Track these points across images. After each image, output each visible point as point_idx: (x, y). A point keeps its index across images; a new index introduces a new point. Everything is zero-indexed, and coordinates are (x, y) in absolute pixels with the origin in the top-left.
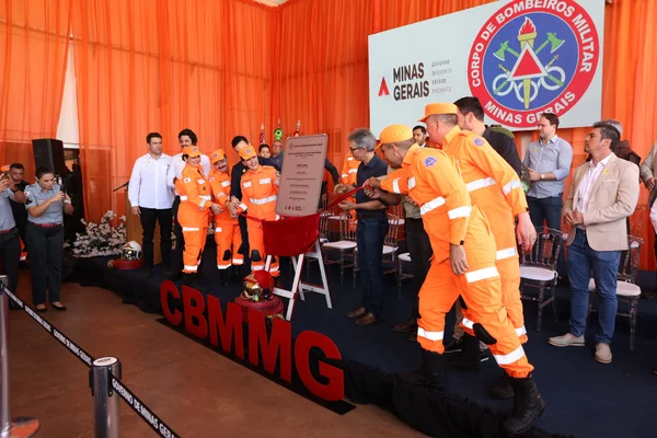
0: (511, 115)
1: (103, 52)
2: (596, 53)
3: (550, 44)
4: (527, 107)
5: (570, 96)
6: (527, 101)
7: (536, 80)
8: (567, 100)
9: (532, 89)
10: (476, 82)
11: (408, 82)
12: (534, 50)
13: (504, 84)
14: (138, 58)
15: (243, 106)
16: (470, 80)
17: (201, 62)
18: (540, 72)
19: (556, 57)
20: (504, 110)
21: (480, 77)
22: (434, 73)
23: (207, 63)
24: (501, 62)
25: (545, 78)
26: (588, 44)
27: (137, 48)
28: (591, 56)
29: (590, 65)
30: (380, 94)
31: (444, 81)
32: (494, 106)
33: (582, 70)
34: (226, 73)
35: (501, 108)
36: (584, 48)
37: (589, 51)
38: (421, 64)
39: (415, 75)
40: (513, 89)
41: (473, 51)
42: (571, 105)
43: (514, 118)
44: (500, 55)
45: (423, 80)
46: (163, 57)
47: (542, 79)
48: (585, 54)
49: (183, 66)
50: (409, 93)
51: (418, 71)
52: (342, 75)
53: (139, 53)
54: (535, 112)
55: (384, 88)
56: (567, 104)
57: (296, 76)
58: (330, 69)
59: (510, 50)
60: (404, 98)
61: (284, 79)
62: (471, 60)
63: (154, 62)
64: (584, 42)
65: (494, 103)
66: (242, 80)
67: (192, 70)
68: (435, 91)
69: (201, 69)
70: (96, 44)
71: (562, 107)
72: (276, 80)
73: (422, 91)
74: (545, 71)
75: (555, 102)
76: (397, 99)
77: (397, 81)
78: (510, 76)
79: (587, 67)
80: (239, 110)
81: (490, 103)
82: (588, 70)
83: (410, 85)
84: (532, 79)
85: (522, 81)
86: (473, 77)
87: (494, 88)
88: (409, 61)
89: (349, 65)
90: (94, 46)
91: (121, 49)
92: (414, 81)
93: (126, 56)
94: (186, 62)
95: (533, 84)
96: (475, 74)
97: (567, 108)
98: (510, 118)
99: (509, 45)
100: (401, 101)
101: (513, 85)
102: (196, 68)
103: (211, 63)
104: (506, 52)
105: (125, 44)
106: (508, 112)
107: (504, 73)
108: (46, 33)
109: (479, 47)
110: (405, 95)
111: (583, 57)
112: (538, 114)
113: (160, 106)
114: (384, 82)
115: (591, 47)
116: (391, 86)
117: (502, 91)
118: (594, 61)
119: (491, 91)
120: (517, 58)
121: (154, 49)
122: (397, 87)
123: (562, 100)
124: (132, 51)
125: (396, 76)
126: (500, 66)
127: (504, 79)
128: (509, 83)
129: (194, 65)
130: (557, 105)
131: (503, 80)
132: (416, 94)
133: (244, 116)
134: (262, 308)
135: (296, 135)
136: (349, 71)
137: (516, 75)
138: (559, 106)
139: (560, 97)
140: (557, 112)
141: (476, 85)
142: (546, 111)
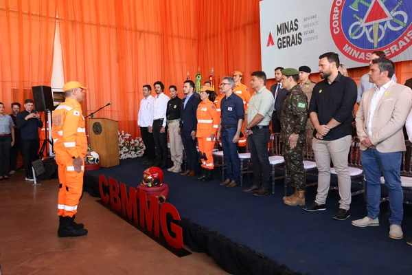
0: (363, 53)
1: (78, 27)
4: (376, 46)
5: (411, 34)
6: (375, 41)
7: (383, 24)
8: (409, 38)
9: (380, 32)
10: (336, 30)
11: (287, 34)
13: (358, 29)
14: (102, 29)
15: (177, 59)
16: (332, 28)
17: (146, 30)
19: (400, 3)
20: (357, 50)
22: (305, 26)
23: (150, 30)
24: (355, 12)
25: (391, 21)
27: (101, 23)
30: (268, 45)
31: (312, 32)
32: (350, 48)
34: (165, 37)
35: (355, 48)
38: (296, 20)
39: (292, 29)
40: (365, 33)
41: (334, 5)
43: (365, 56)
44: (354, 7)
45: (297, 32)
46: (119, 28)
47: (388, 22)
49: (133, 33)
50: (288, 43)
51: (293, 26)
52: (244, 32)
53: (103, 26)
54: (382, 50)
55: (270, 40)
56: (409, 41)
57: (214, 35)
58: (236, 28)
59: (363, 2)
60: (284, 47)
61: (206, 38)
62: (332, 13)
63: (113, 32)
65: (350, 45)
66: (176, 40)
67: (141, 36)
68: (308, 39)
69: (146, 35)
70: (74, 22)
71: (404, 44)
72: (201, 39)
73: (297, 41)
75: (399, 40)
76: (279, 48)
77: (279, 34)
78: (362, 23)
80: (174, 62)
81: (347, 46)
83: (288, 37)
84: (380, 24)
85: (372, 25)
86: (334, 26)
87: (350, 33)
88: (287, 19)
89: (249, 25)
90: (72, 23)
91: (90, 24)
93: (94, 29)
94: (136, 30)
95: (381, 27)
96: (336, 24)
97: (409, 44)
98: (362, 56)
100: (282, 49)
101: (364, 29)
102: (142, 34)
103: (154, 31)
104: (359, 4)
105: (93, 20)
106: (361, 51)
107: (358, 20)
108: (40, 16)
109: (339, 2)
110: (285, 44)
113: (118, 62)
114: (270, 36)
116: (275, 39)
117: (356, 35)
119: (348, 35)
120: (368, 8)
121: (113, 23)
122: (280, 39)
123: (405, 38)
124: (98, 25)
125: (279, 30)
126: (355, 15)
127: (358, 26)
128: (362, 28)
129: (141, 32)
130: (400, 42)
132: (293, 43)
133: (178, 67)
134: (153, 191)
135: (211, 79)
136: (249, 29)
137: (367, 21)
138: (402, 43)
139: (403, 36)
140: (401, 48)
141: (336, 33)
142: (391, 48)
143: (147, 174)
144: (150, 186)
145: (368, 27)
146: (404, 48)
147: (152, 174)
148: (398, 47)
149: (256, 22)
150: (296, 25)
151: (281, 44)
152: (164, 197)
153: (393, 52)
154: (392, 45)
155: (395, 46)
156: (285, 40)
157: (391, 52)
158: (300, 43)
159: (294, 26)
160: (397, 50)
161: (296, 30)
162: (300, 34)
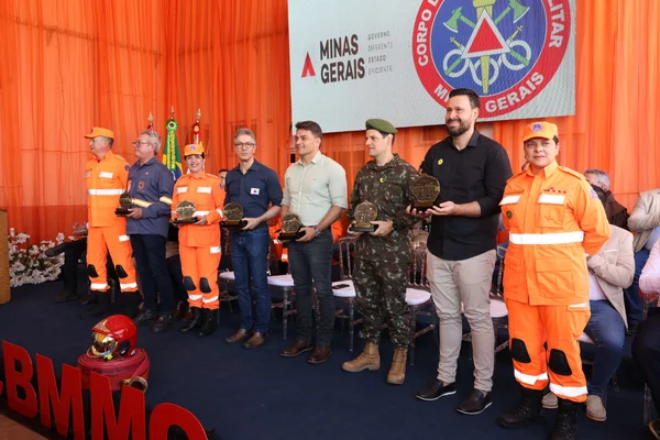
2: (567, 23)
3: (512, 11)
4: (486, 91)
5: (538, 78)
6: (485, 83)
7: (496, 57)
8: (534, 83)
9: (492, 69)
10: (423, 60)
11: (338, 59)
12: (493, 19)
13: (458, 62)
15: (126, 89)
16: (416, 56)
17: (62, 26)
18: (500, 47)
19: (520, 28)
21: (428, 53)
22: (371, 48)
23: (71, 28)
24: (453, 34)
25: (508, 55)
26: (558, 12)
28: (562, 27)
29: (561, 38)
30: (304, 75)
31: (383, 58)
32: (445, 91)
33: (551, 45)
34: (100, 44)
36: (554, 17)
37: (558, 21)
38: (355, 36)
39: (347, 50)
40: (469, 69)
41: (419, 19)
42: (539, 88)
44: (451, 26)
45: (357, 57)
47: (504, 56)
48: (554, 24)
49: (35, 31)
50: (340, 73)
51: (349, 45)
52: (257, 49)
54: (495, 98)
55: (308, 66)
56: (534, 88)
57: (197, 50)
58: (241, 41)
59: (463, 19)
60: (333, 80)
61: (182, 54)
62: (416, 31)
64: (552, 9)
65: (445, 86)
66: (123, 53)
67: (49, 39)
68: (375, 71)
69: (63, 38)
71: (529, 92)
72: (172, 55)
73: (356, 71)
74: (507, 46)
75: (519, 85)
76: (325, 81)
77: (325, 58)
78: (464, 52)
79: (556, 41)
80: (119, 93)
81: (440, 87)
82: (558, 45)
83: (341, 64)
84: (491, 56)
85: (479, 58)
86: (419, 53)
87: (445, 67)
88: (339, 33)
89: (265, 36)
92: (345, 59)
94: (40, 26)
95: (493, 61)
96: (422, 49)
97: (535, 93)
99: (463, 13)
100: (330, 84)
101: (468, 64)
102: (54, 34)
103: (78, 30)
104: (459, 21)
107: (457, 48)
109: (426, 15)
110: (334, 76)
111: (551, 28)
112: (499, 100)
114: (308, 59)
115: (561, 16)
116: (317, 65)
117: (455, 71)
118: (565, 34)
119: (442, 71)
120: (471, 30)
122: (325, 66)
123: (528, 82)
125: (324, 51)
126: (452, 39)
128: (464, 61)
129: (52, 30)
130: (522, 88)
131: (456, 57)
132: (348, 74)
133: (127, 103)
134: (117, 369)
135: (197, 129)
136: (265, 44)
137: (471, 51)
138: (524, 91)
139: (526, 79)
140: (523, 98)
141: (422, 64)
142: (509, 97)
143: (102, 332)
144: (109, 356)
145: (474, 60)
146: (528, 98)
147: (112, 331)
148: (519, 96)
149: (280, 32)
150: (355, 45)
151: (327, 74)
152: (143, 380)
153: (512, 103)
154: (510, 92)
155: (515, 94)
156: (335, 69)
157: (508, 103)
158: (361, 76)
159: (351, 47)
160: (518, 100)
161: (355, 53)
162: (361, 60)
